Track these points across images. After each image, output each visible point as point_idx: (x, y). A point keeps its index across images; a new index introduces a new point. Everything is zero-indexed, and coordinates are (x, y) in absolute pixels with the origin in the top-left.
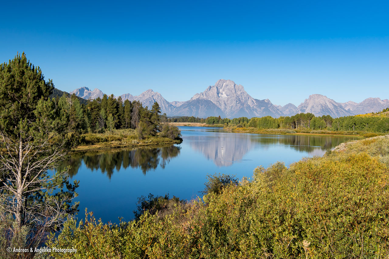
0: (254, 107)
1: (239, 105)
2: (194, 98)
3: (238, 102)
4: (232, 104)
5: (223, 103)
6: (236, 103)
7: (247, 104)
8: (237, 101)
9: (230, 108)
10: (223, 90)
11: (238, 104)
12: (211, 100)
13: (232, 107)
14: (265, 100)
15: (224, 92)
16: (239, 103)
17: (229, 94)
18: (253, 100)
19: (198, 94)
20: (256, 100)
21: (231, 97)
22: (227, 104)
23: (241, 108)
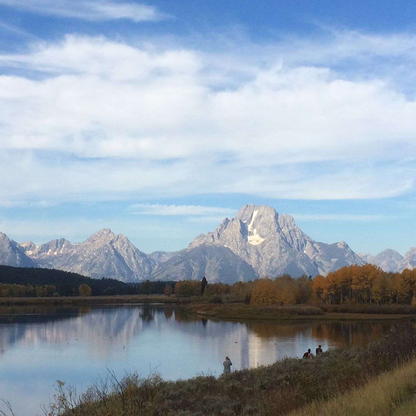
0: (317, 259)
1: (286, 256)
2: (196, 244)
3: (283, 250)
4: (273, 255)
6: (280, 251)
7: (303, 253)
8: (281, 248)
9: (268, 262)
10: (253, 226)
11: (284, 253)
12: (230, 247)
13: (272, 260)
14: (338, 244)
15: (255, 231)
17: (264, 234)
18: (316, 245)
19: (202, 236)
20: (320, 244)
21: (269, 240)
22: (262, 255)
23: (290, 261)
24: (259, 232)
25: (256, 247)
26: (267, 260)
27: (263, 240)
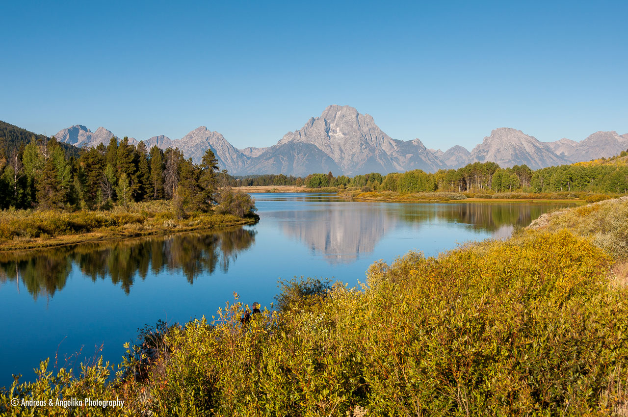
0: (393, 154)
1: (366, 152)
2: (285, 141)
3: (364, 146)
4: (354, 151)
5: (336, 149)
6: (361, 147)
7: (381, 150)
8: (362, 145)
9: (350, 157)
10: (337, 125)
11: (364, 149)
12: (316, 144)
13: (353, 155)
14: (413, 141)
15: (338, 129)
16: (366, 148)
17: (347, 132)
18: (392, 142)
19: (290, 133)
20: (396, 141)
21: (351, 138)
22: (344, 151)
23: (369, 156)
24: (342, 130)
25: (339, 144)
26: (349, 156)
27: (345, 137)
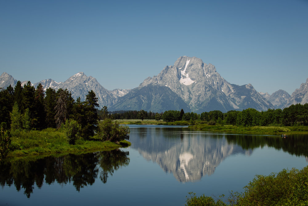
0: (231, 95)
1: (209, 93)
2: (145, 84)
3: (207, 89)
4: (200, 92)
5: (186, 91)
6: (205, 90)
7: (221, 92)
8: (206, 88)
9: (197, 97)
10: (186, 72)
11: (208, 91)
12: (169, 87)
13: (199, 96)
14: (246, 86)
15: (187, 75)
16: (209, 91)
17: (194, 77)
18: (230, 86)
19: (149, 78)
20: (233, 85)
21: (198, 82)
22: (192, 93)
23: (212, 97)
24: (190, 76)
25: (188, 87)
27: (193, 82)
